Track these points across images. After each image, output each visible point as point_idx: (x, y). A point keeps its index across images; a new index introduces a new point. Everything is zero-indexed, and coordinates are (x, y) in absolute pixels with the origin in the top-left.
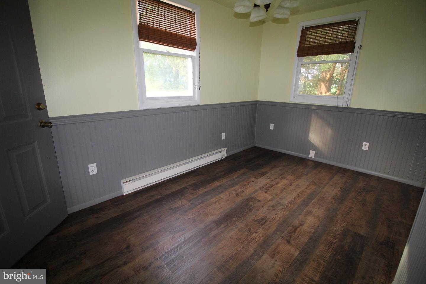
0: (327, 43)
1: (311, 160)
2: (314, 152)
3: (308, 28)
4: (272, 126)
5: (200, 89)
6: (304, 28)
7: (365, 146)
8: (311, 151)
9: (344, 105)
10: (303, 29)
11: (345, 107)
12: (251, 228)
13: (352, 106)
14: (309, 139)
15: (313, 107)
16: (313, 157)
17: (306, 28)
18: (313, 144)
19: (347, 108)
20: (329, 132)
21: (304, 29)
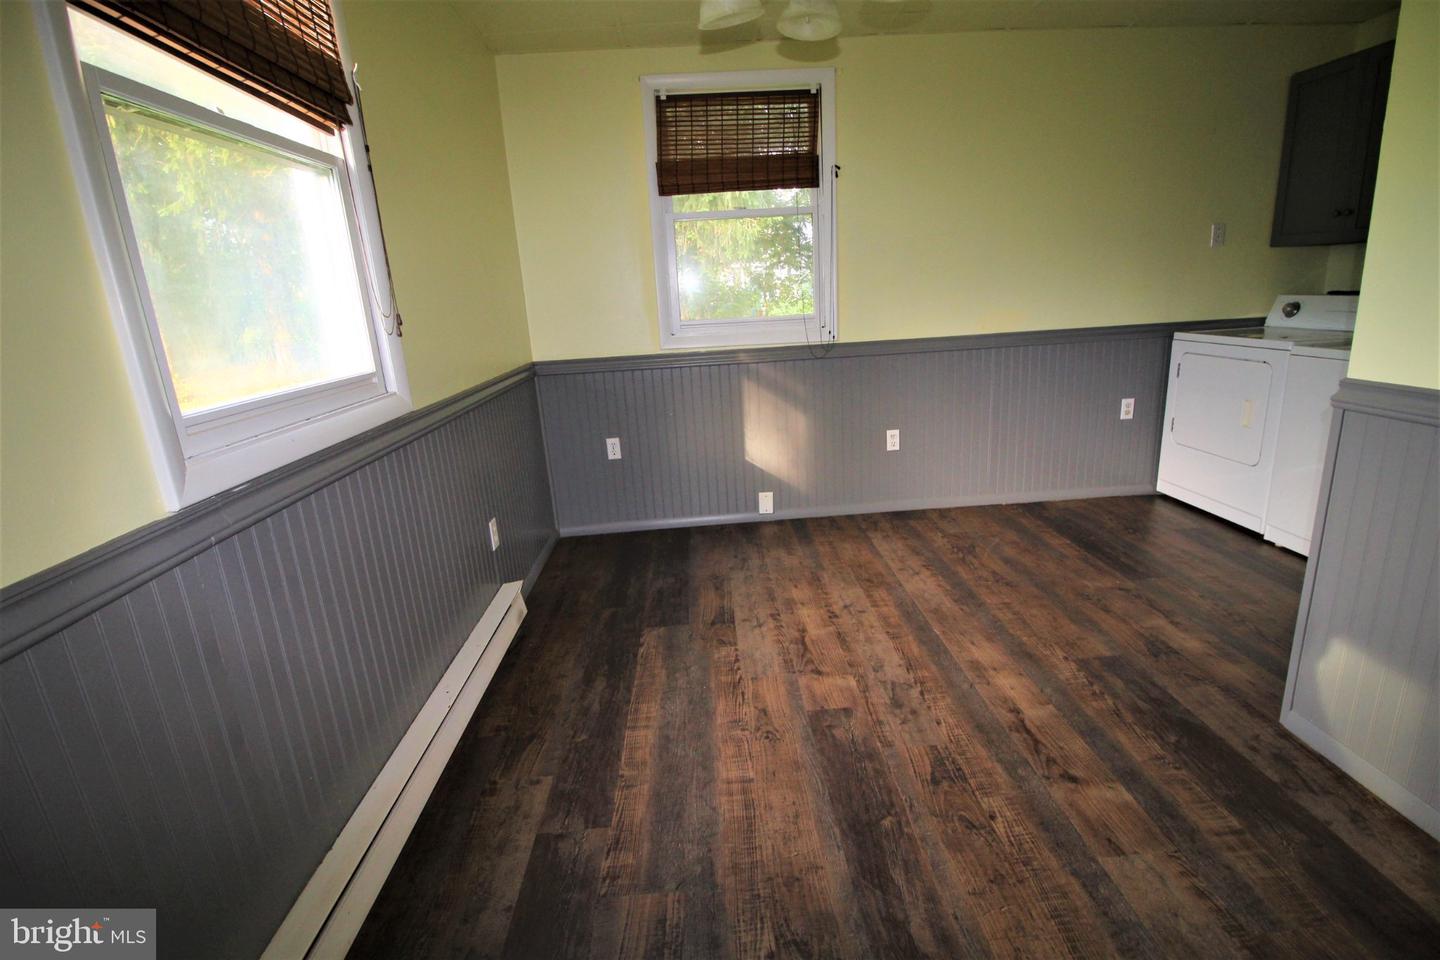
0: (745, 154)
1: (770, 522)
2: (770, 495)
3: (674, 100)
4: (614, 448)
5: (400, 335)
6: (663, 98)
7: (893, 440)
8: (760, 494)
9: (826, 339)
10: (658, 98)
11: (828, 345)
12: (963, 813)
13: (843, 339)
14: (747, 458)
15: (742, 357)
16: (770, 510)
17: (668, 97)
18: (762, 470)
19: (833, 346)
20: (800, 422)
21: (663, 101)
